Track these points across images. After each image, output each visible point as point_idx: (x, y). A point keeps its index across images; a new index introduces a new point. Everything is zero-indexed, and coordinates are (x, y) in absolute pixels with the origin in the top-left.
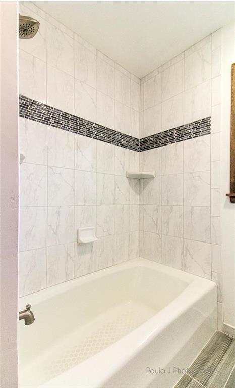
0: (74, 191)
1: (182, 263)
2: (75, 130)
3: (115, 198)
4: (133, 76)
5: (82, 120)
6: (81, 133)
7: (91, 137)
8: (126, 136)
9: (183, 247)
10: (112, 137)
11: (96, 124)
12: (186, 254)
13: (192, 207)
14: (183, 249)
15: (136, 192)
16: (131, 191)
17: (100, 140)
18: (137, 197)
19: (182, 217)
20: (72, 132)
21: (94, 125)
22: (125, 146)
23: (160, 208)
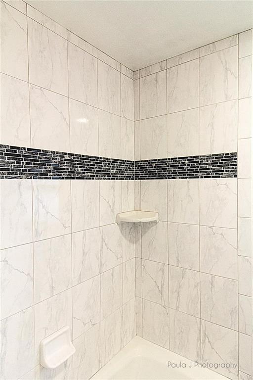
0: (33, 280)
1: (198, 353)
2: (33, 174)
3: (101, 262)
4: (123, 68)
5: (45, 152)
6: (44, 176)
7: (63, 178)
8: (115, 161)
9: (200, 331)
10: (96, 168)
11: (69, 154)
12: (204, 341)
13: (213, 276)
14: (200, 333)
15: (130, 241)
16: (125, 242)
17: (77, 178)
18: (133, 247)
19: (199, 288)
20: (26, 178)
21: (67, 157)
22: (114, 177)
23: (166, 268)
